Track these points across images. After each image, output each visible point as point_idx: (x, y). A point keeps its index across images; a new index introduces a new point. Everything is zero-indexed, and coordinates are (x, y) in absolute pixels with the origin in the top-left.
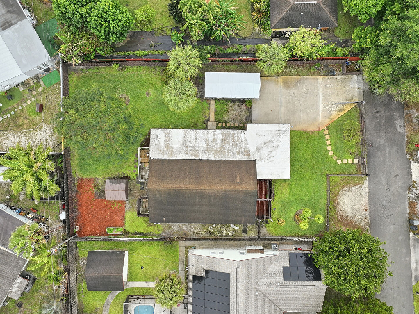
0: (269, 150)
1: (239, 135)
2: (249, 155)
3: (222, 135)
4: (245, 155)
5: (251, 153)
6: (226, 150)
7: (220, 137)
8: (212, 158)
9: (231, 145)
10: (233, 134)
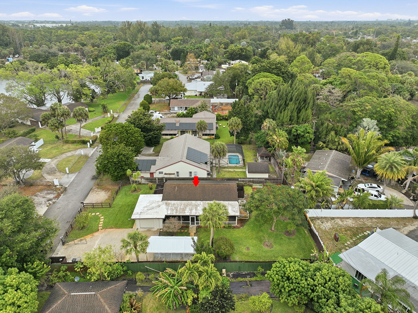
0: (151, 206)
1: (172, 212)
2: (166, 203)
3: (185, 212)
4: (169, 204)
5: (165, 204)
6: (183, 205)
7: (186, 211)
8: (194, 202)
9: (179, 208)
10: (176, 212)
